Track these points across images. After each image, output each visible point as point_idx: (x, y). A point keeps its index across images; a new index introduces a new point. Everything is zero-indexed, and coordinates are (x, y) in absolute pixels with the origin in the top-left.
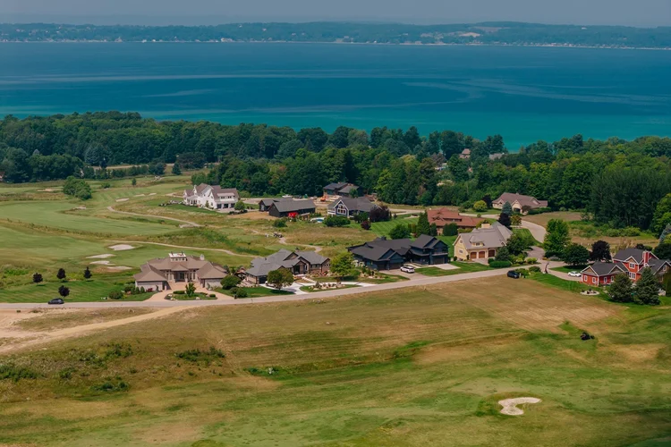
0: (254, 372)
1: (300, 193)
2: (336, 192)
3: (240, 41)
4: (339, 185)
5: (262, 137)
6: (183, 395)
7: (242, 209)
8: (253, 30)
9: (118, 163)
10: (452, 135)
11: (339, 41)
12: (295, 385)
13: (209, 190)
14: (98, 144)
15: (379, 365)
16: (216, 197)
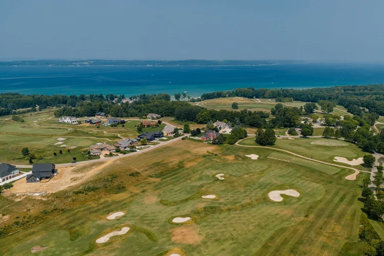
0: (151, 176)
1: (89, 116)
2: (99, 115)
3: (20, 66)
4: (99, 113)
5: (61, 99)
6: (141, 187)
7: (80, 123)
8: (24, 63)
9: (18, 108)
10: (112, 95)
11: (50, 66)
12: (164, 179)
13: (68, 118)
14: (12, 104)
15: (177, 170)
16: (71, 120)
